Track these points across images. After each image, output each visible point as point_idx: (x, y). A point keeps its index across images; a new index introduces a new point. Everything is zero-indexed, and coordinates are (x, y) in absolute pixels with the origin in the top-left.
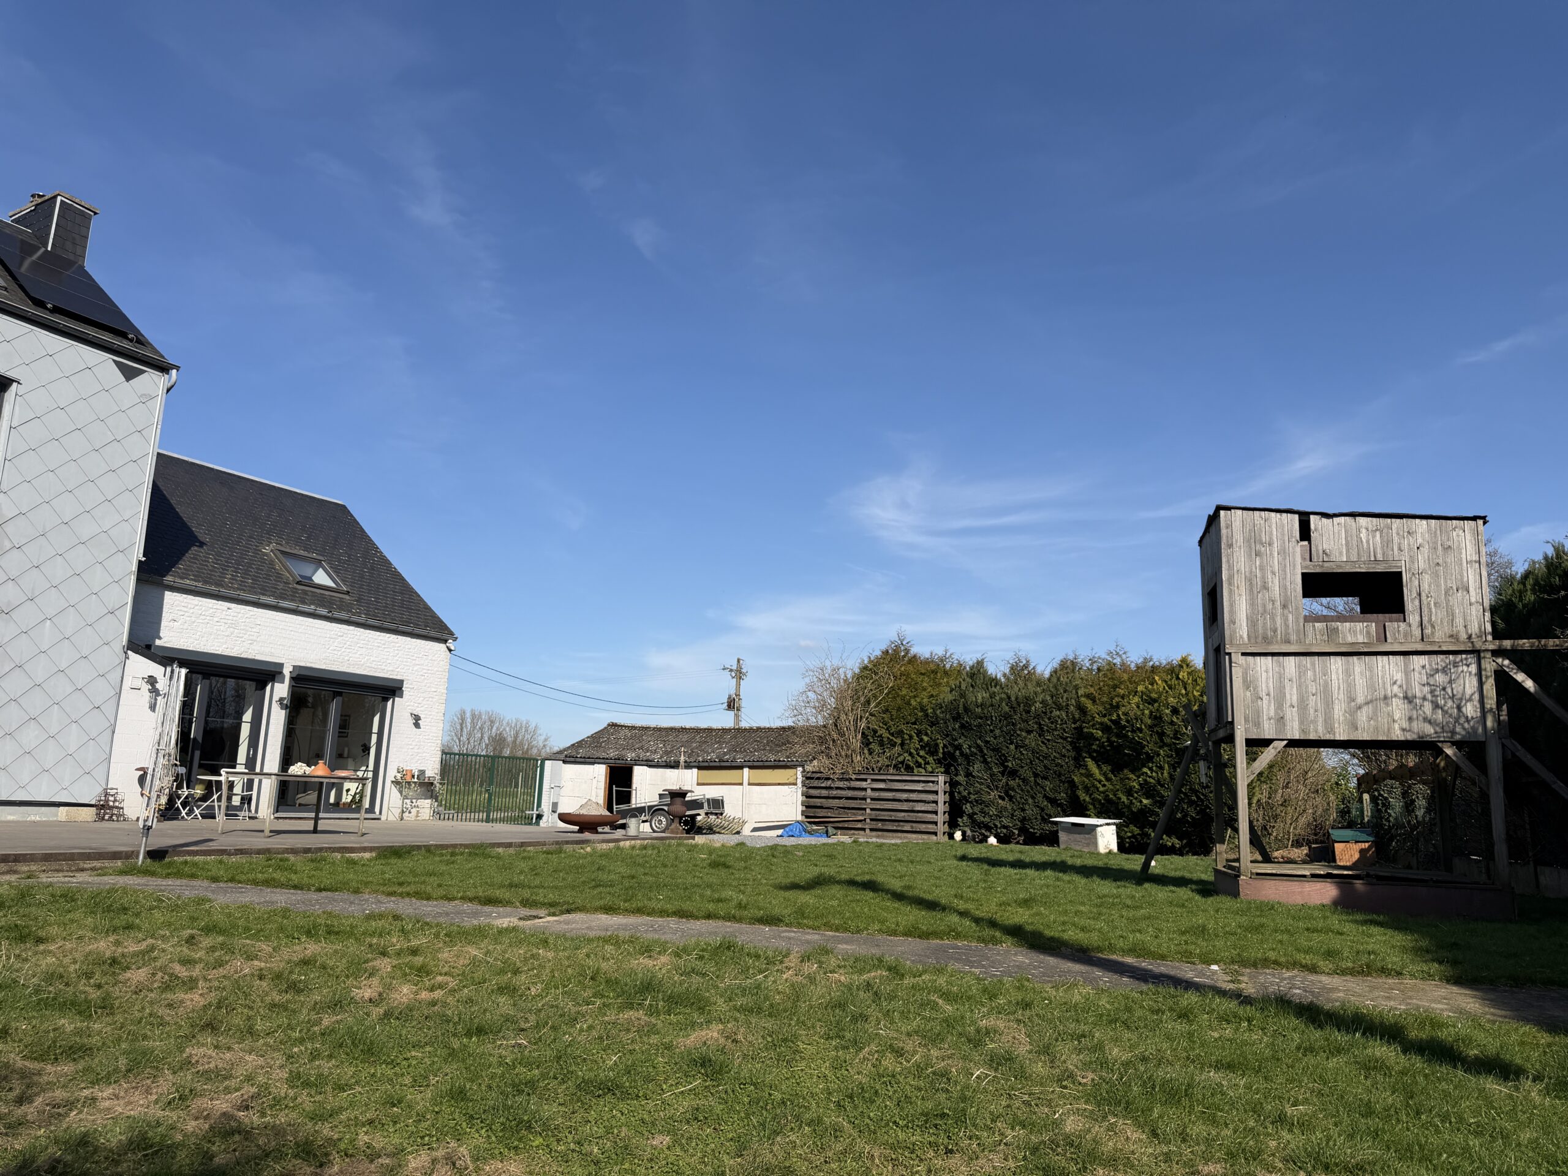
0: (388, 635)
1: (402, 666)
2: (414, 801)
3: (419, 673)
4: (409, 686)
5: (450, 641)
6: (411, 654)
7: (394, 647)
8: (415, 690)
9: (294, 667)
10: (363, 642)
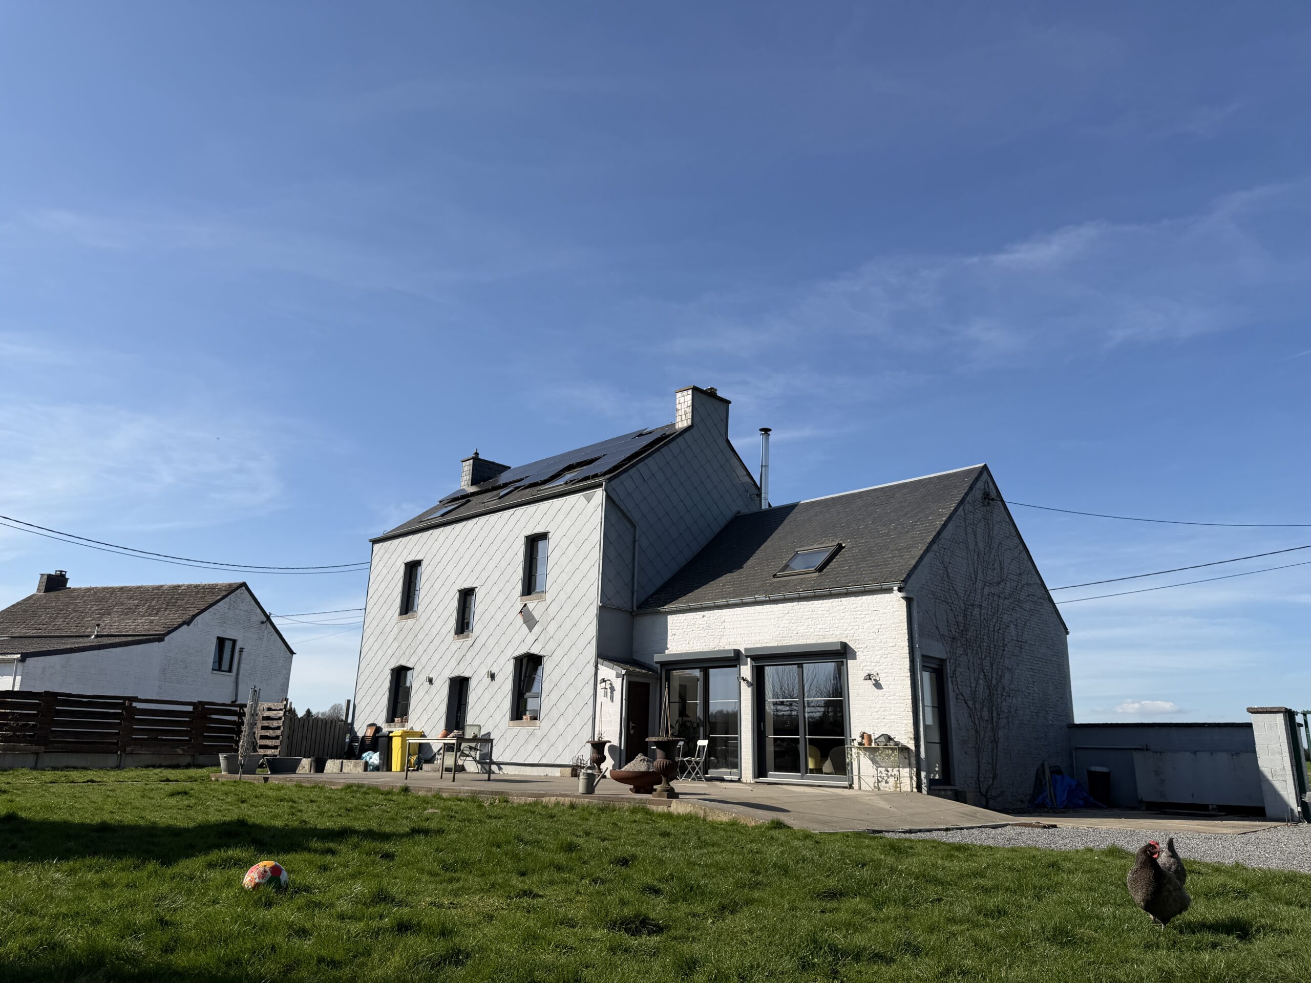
3: (871, 631)
4: (861, 646)
5: (896, 588)
6: (859, 613)
7: (839, 610)
8: (869, 648)
9: (746, 650)
10: (808, 613)
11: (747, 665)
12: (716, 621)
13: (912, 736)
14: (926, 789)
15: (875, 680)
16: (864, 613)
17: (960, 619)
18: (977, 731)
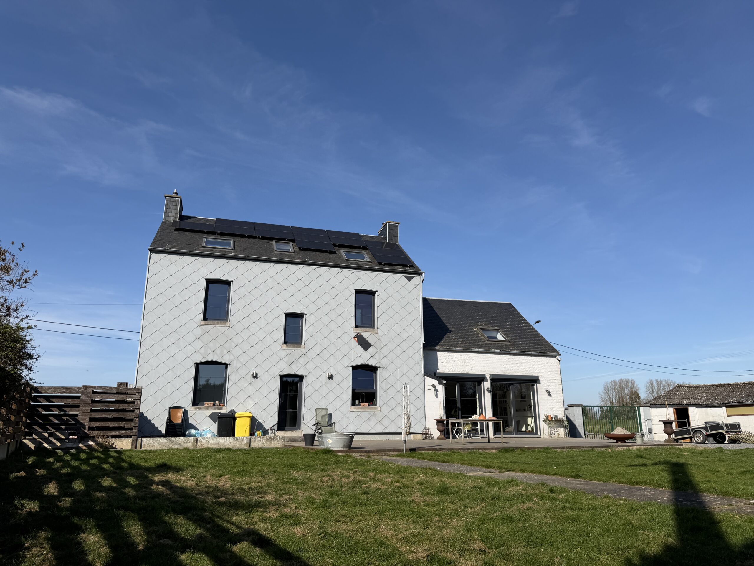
0: (528, 357)
1: (537, 370)
2: (555, 429)
3: (546, 372)
4: (543, 378)
5: (558, 356)
8: (546, 379)
9: (490, 375)
11: (488, 382)
12: (469, 359)
13: (564, 416)
15: (549, 392)
16: (543, 364)
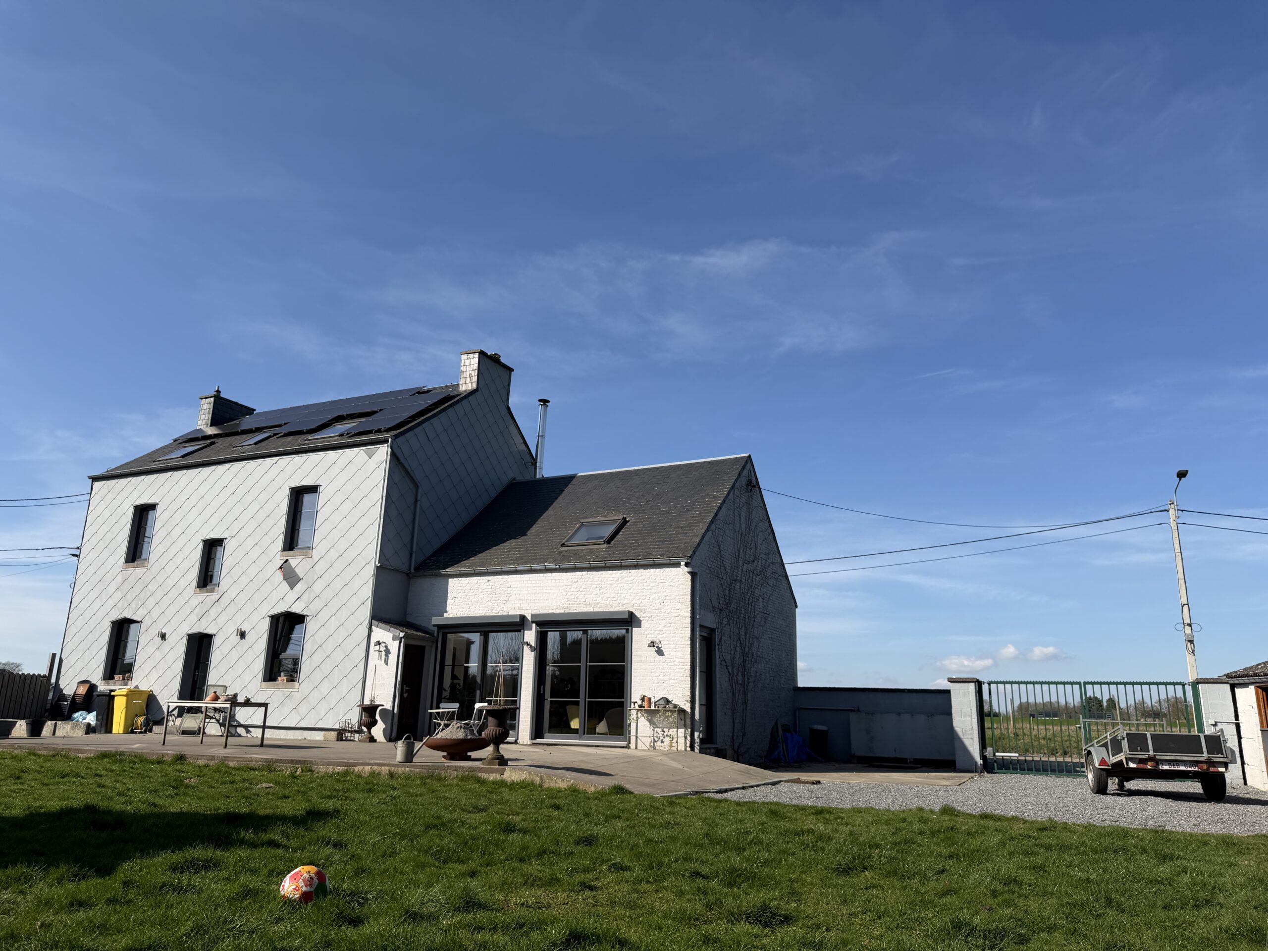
1: (637, 598)
3: (657, 601)
4: (647, 615)
5: (683, 563)
6: (646, 584)
7: (628, 581)
8: (654, 618)
9: (533, 615)
10: (596, 583)
11: (531, 630)
12: (502, 586)
13: (689, 699)
14: (698, 748)
15: (657, 647)
16: (651, 584)
17: (727, 592)
18: (733, 694)
